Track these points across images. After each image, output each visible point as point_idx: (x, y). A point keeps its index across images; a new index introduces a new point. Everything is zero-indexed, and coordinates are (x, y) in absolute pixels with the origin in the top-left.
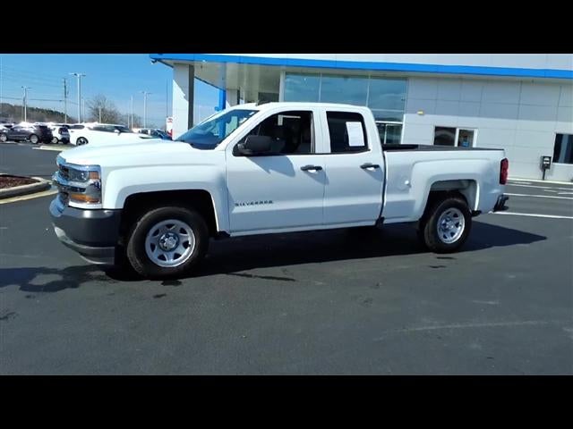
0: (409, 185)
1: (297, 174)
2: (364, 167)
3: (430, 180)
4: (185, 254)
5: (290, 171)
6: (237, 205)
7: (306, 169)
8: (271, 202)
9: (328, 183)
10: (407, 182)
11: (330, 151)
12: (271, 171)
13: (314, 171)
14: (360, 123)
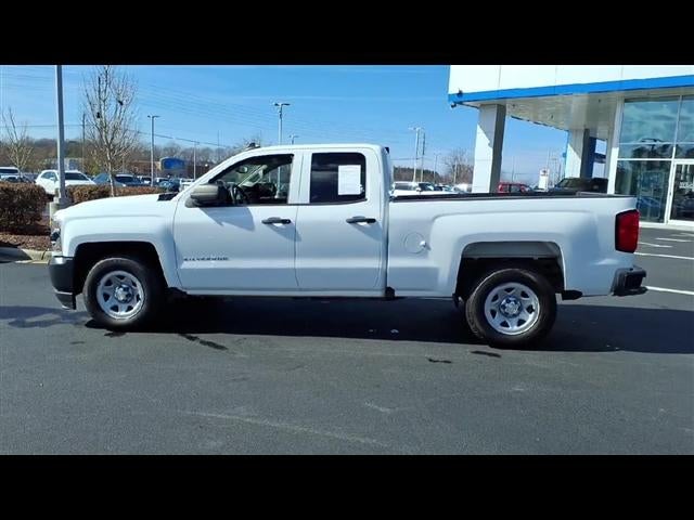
0: (426, 246)
1: (257, 227)
2: (354, 221)
3: (461, 240)
5: (248, 224)
6: (185, 260)
7: (270, 222)
8: (225, 259)
9: (300, 239)
10: (423, 243)
11: (308, 201)
12: (224, 223)
13: (279, 225)
14: (359, 167)
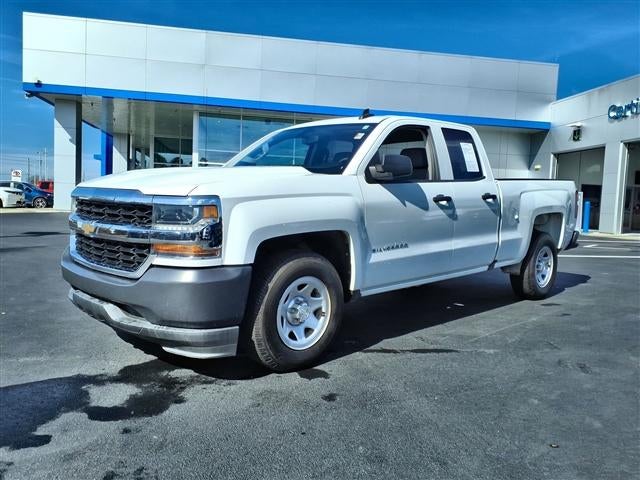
0: (518, 220)
1: (430, 205)
2: (485, 198)
3: (534, 213)
4: (319, 326)
6: (374, 251)
7: (437, 200)
8: (406, 246)
9: (456, 219)
10: (516, 217)
11: (453, 178)
12: (407, 203)
13: (444, 202)
